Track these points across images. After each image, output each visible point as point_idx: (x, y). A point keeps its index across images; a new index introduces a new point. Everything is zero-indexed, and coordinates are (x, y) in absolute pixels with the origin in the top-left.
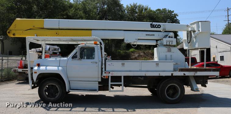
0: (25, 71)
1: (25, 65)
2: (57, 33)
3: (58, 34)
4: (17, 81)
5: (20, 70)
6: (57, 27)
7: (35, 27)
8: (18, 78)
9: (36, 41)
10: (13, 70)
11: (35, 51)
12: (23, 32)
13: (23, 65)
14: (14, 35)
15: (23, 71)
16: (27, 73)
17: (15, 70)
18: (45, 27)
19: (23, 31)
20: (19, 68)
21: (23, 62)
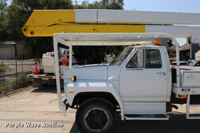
0: (41, 77)
1: (41, 70)
2: (94, 30)
3: (96, 30)
4: (32, 86)
5: (36, 76)
6: (95, 21)
7: (61, 21)
8: (34, 85)
9: (64, 41)
10: (29, 76)
11: (50, 55)
12: (44, 29)
13: (39, 71)
14: (32, 33)
15: (39, 77)
16: (43, 79)
17: (31, 76)
18: (77, 21)
19: (45, 27)
20: (34, 74)
21: (38, 67)
